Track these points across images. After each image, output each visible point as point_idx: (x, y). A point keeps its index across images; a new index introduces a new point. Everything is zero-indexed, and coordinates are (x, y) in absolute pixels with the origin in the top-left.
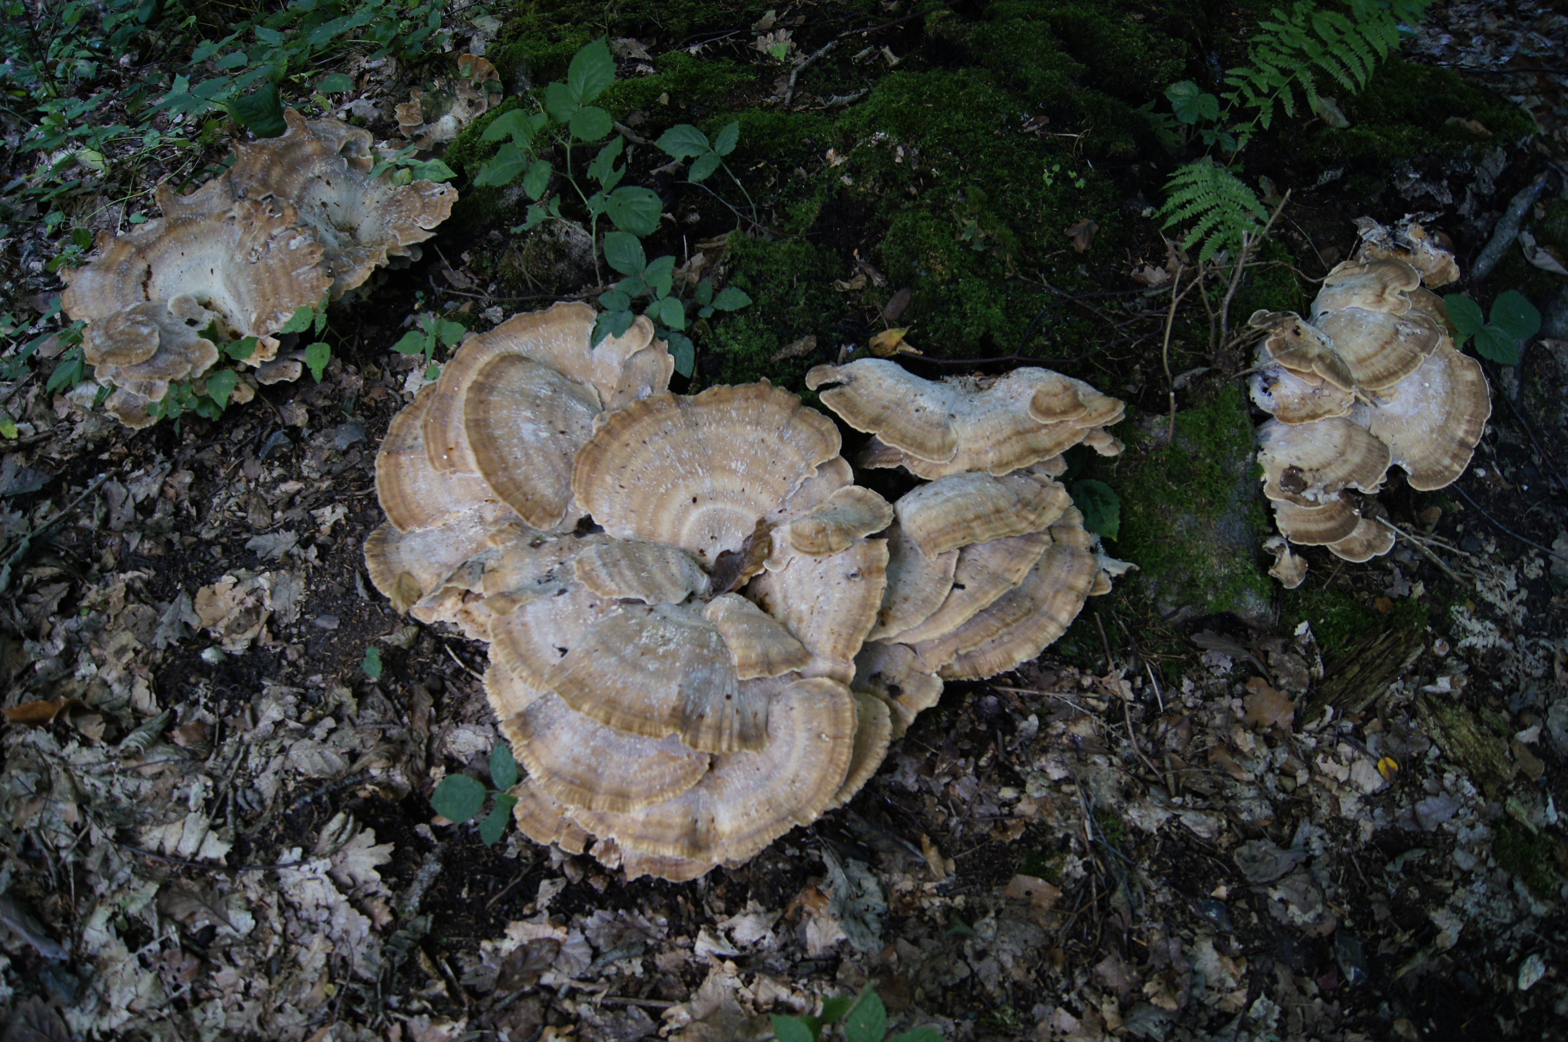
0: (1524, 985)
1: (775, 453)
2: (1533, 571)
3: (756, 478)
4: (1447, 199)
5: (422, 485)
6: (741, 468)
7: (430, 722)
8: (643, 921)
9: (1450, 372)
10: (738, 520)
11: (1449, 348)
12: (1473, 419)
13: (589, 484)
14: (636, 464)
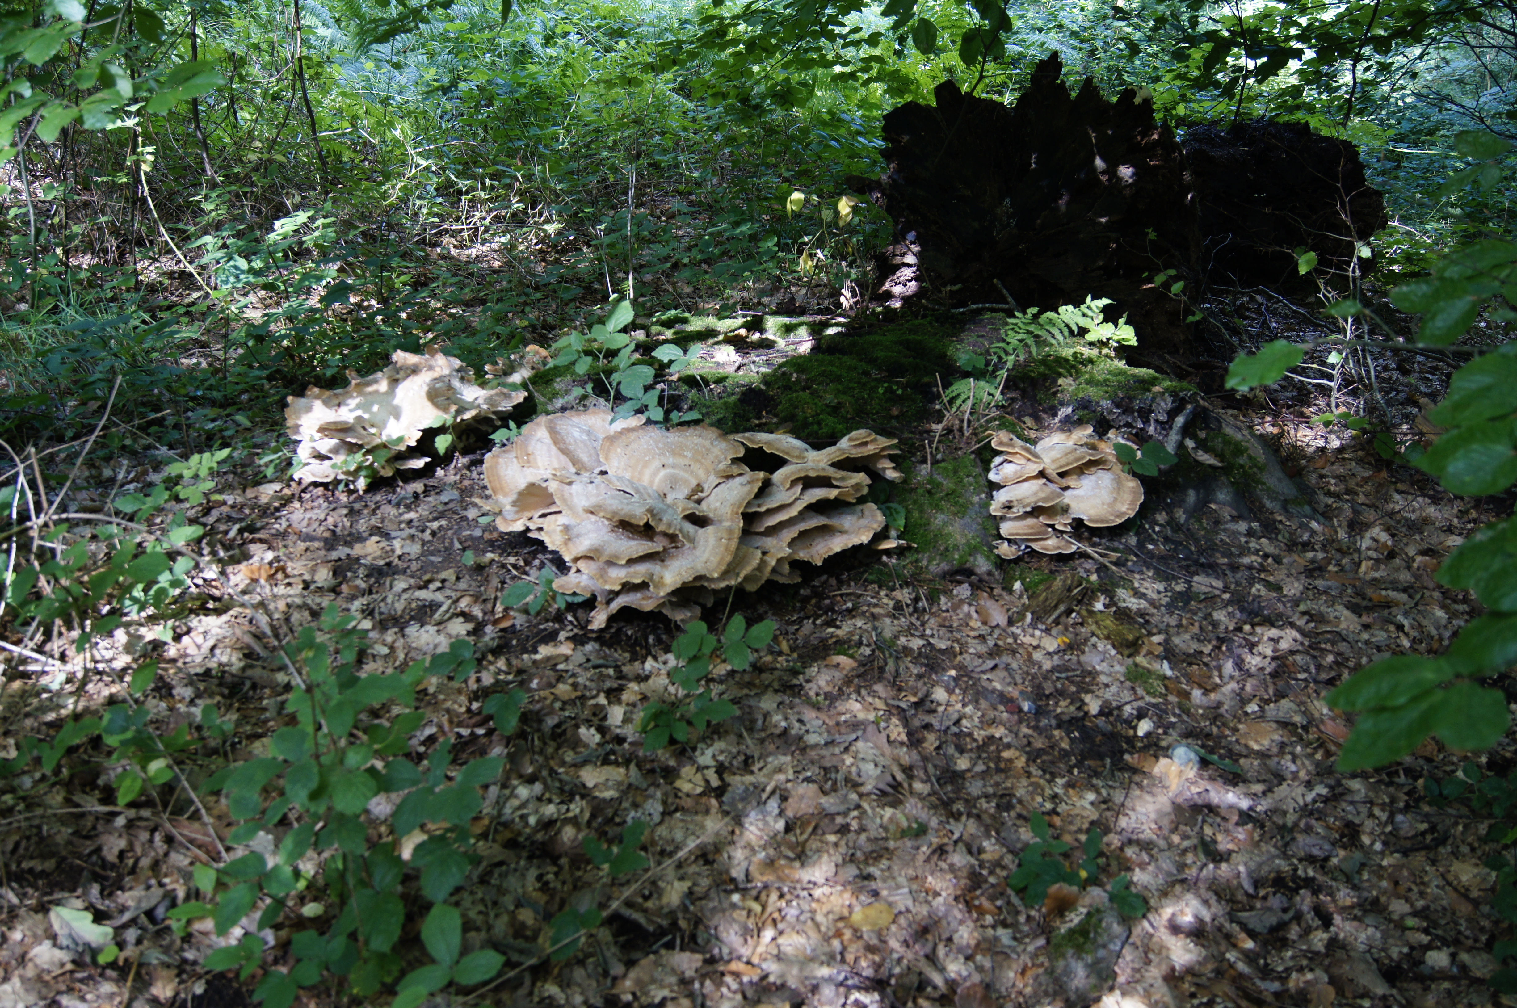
0: (1140, 733)
1: (708, 450)
2: (1180, 587)
3: (698, 461)
4: (1140, 425)
5: (510, 472)
6: (689, 454)
7: (497, 589)
8: (616, 655)
9: (1118, 481)
10: (686, 481)
11: (1119, 472)
12: (1133, 503)
13: (609, 451)
14: (634, 446)
